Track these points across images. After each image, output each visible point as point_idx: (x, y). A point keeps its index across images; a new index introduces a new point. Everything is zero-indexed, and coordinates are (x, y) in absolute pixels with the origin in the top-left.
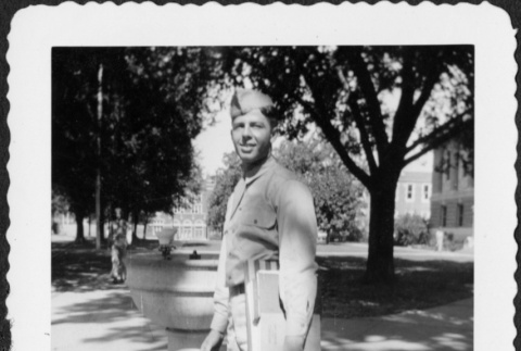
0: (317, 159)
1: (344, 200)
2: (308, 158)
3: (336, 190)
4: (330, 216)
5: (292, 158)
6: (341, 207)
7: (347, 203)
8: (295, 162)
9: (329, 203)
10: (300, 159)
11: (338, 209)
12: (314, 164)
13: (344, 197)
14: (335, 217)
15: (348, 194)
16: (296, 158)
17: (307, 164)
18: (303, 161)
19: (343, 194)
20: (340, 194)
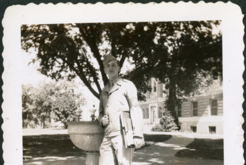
0: (58, 89)
1: (73, 108)
2: (53, 89)
3: (69, 104)
4: (66, 116)
5: (45, 89)
6: (72, 111)
7: (74, 110)
8: (47, 91)
9: (66, 110)
10: (50, 89)
11: (70, 113)
12: (56, 92)
13: (73, 107)
14: (69, 116)
15: (75, 106)
16: (47, 89)
17: (53, 91)
18: (51, 90)
19: (72, 106)
20: (71, 106)
